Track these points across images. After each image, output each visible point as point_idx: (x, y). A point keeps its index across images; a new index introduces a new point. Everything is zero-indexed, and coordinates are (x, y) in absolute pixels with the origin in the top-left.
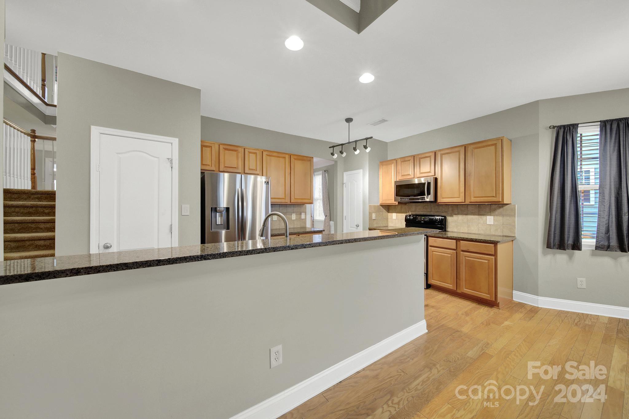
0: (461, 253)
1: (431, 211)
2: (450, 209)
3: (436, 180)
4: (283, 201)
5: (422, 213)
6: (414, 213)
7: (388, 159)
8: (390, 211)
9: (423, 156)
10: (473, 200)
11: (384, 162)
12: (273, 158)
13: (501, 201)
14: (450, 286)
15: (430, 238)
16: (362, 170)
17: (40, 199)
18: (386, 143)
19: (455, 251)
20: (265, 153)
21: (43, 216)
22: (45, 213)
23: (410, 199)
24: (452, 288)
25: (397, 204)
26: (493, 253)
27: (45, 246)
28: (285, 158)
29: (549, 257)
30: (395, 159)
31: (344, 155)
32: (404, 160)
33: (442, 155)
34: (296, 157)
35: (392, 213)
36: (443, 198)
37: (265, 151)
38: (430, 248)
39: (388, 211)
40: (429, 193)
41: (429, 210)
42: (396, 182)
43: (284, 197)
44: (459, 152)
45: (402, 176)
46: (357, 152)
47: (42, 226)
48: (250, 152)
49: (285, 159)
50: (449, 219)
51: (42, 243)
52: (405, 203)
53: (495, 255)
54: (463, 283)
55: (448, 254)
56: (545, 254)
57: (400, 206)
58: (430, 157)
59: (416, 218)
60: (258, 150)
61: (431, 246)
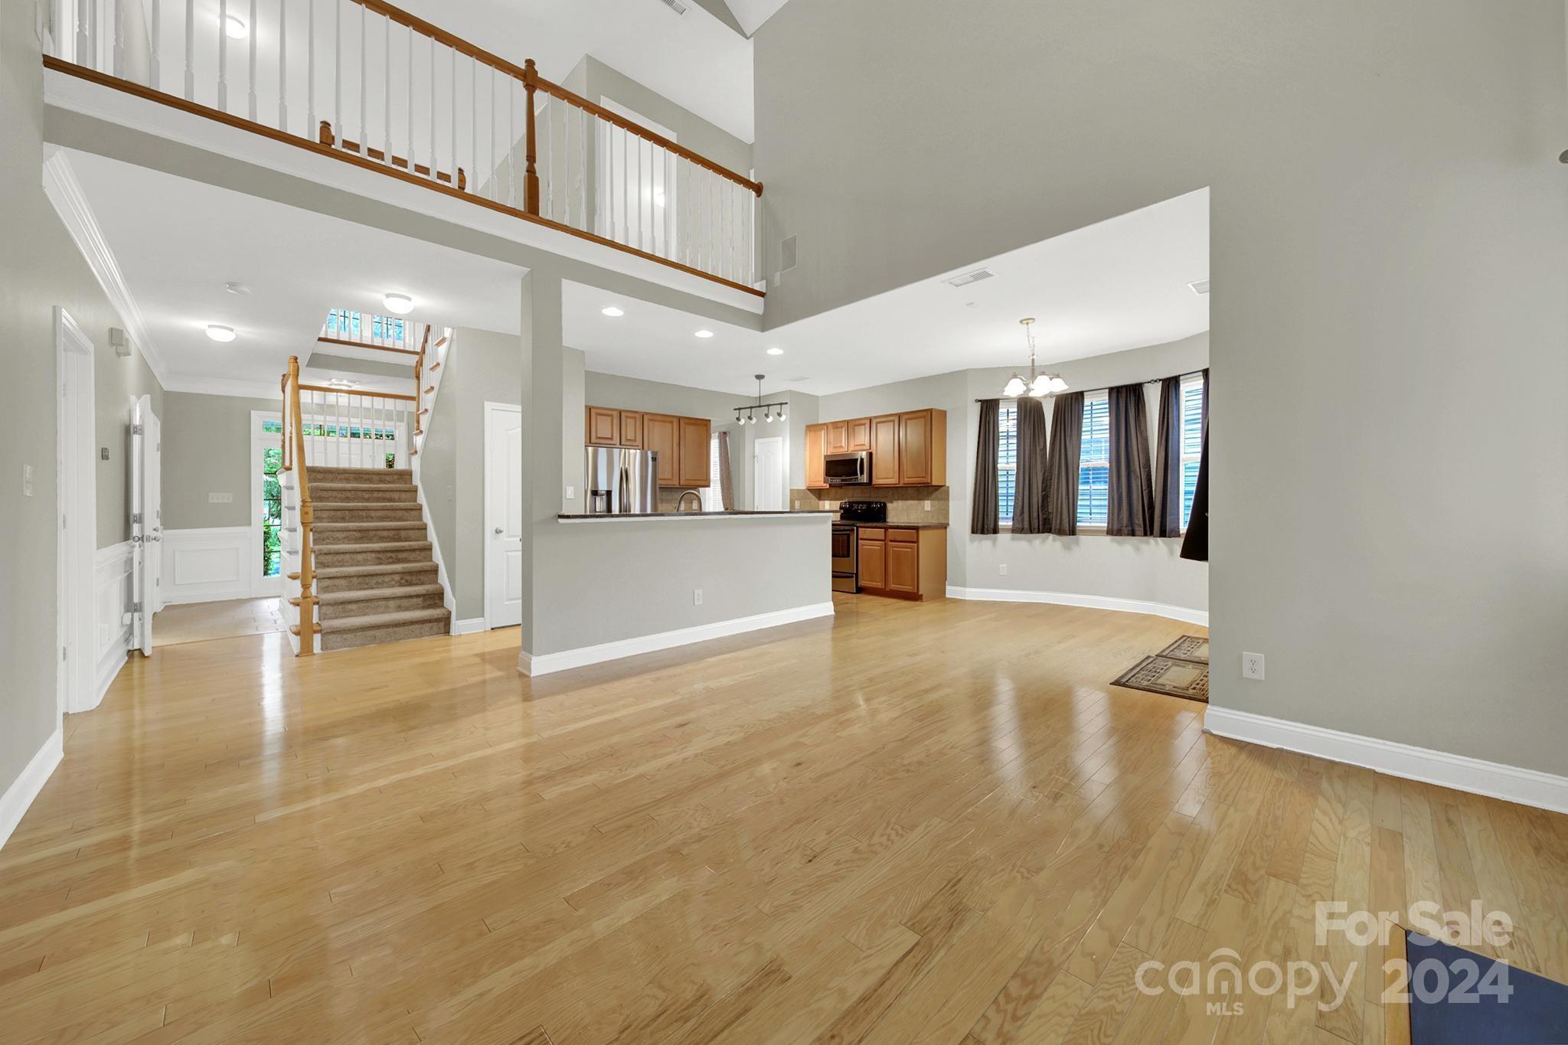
0: (890, 543)
1: (870, 497)
2: (891, 492)
3: (871, 455)
4: (670, 482)
5: (860, 500)
6: (851, 500)
7: (820, 422)
8: (822, 497)
9: (858, 423)
10: (906, 480)
11: (813, 428)
12: (656, 423)
13: (929, 481)
14: (879, 585)
15: (860, 529)
16: (781, 438)
17: (348, 480)
18: (817, 397)
19: (883, 543)
20: (646, 417)
21: (362, 502)
22: (364, 499)
23: (842, 480)
24: (880, 587)
25: (828, 487)
26: (915, 540)
27: (388, 537)
28: (672, 422)
29: (976, 544)
30: (825, 424)
31: (754, 421)
32: (836, 425)
33: (877, 423)
34: (686, 421)
35: (825, 500)
36: (879, 479)
37: (648, 413)
38: (860, 541)
39: (820, 499)
40: (862, 473)
41: (867, 495)
42: (825, 456)
43: (670, 478)
44: (893, 421)
45: (835, 447)
46: (770, 420)
47: (373, 514)
48: (627, 417)
49: (673, 425)
50: (889, 506)
51: (385, 533)
52: (840, 486)
53: (917, 542)
54: (891, 579)
55: (877, 546)
56: (972, 541)
57: (833, 491)
58: (864, 424)
59: (853, 507)
60: (636, 412)
61: (861, 539)
